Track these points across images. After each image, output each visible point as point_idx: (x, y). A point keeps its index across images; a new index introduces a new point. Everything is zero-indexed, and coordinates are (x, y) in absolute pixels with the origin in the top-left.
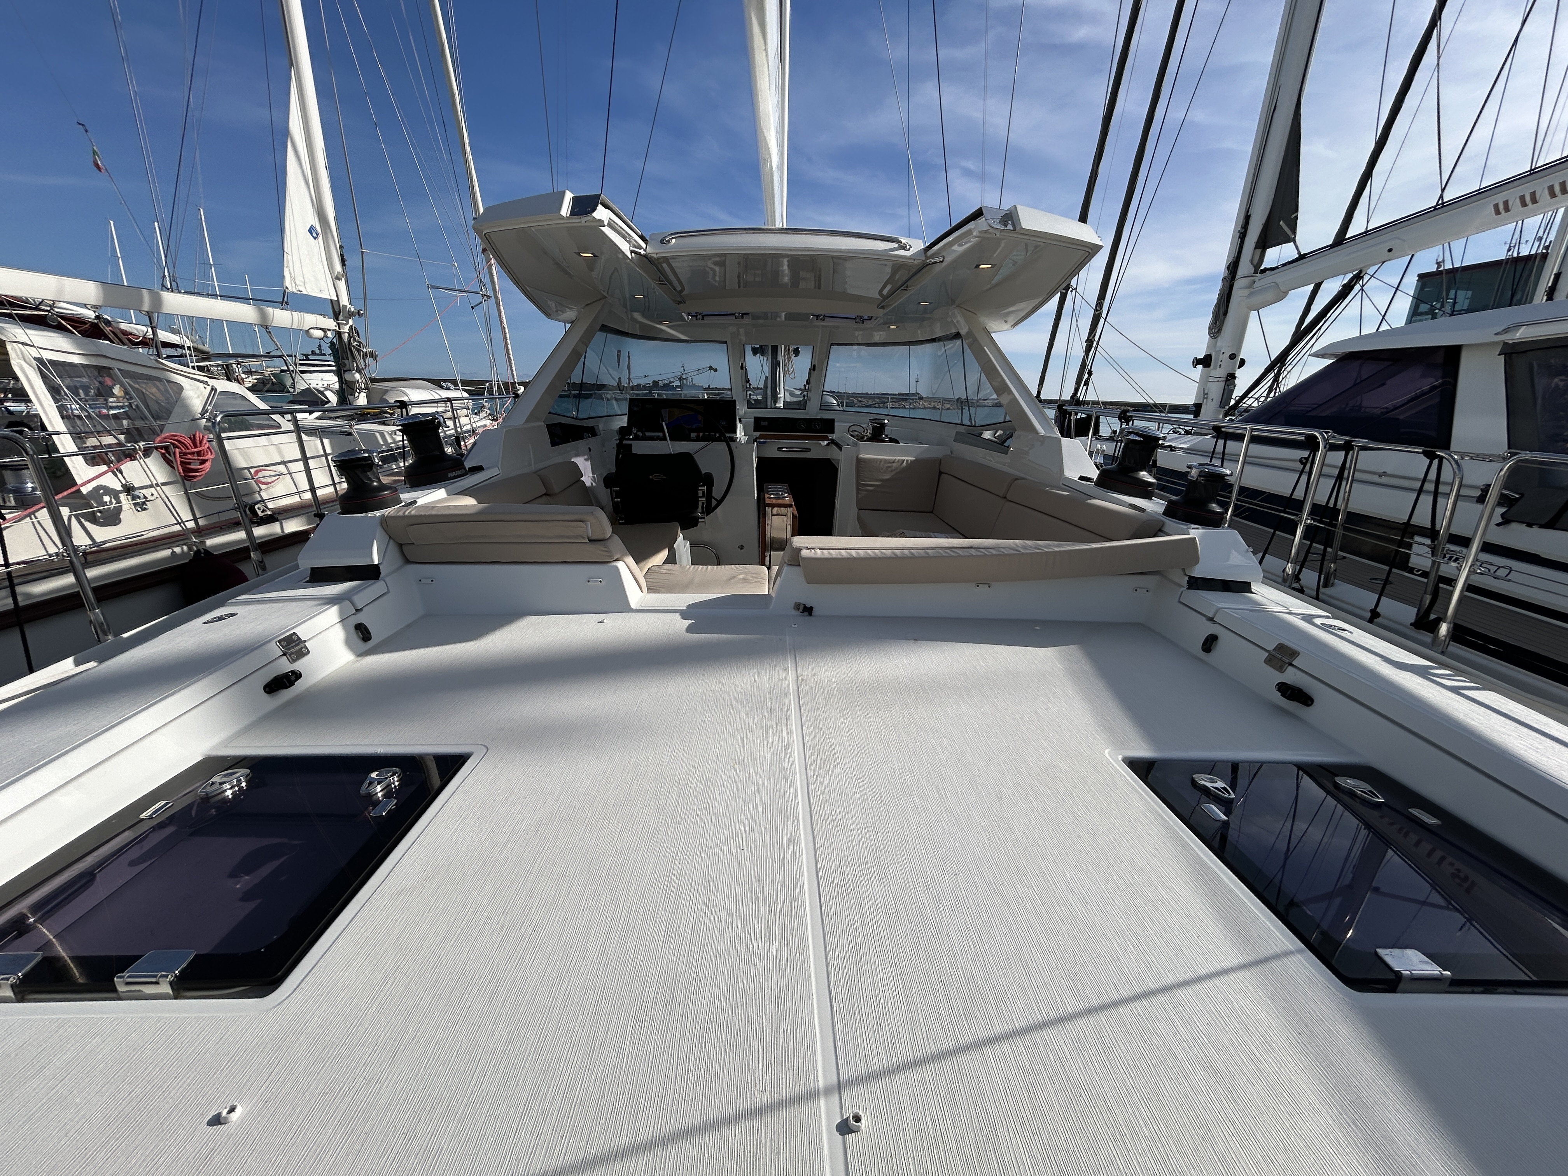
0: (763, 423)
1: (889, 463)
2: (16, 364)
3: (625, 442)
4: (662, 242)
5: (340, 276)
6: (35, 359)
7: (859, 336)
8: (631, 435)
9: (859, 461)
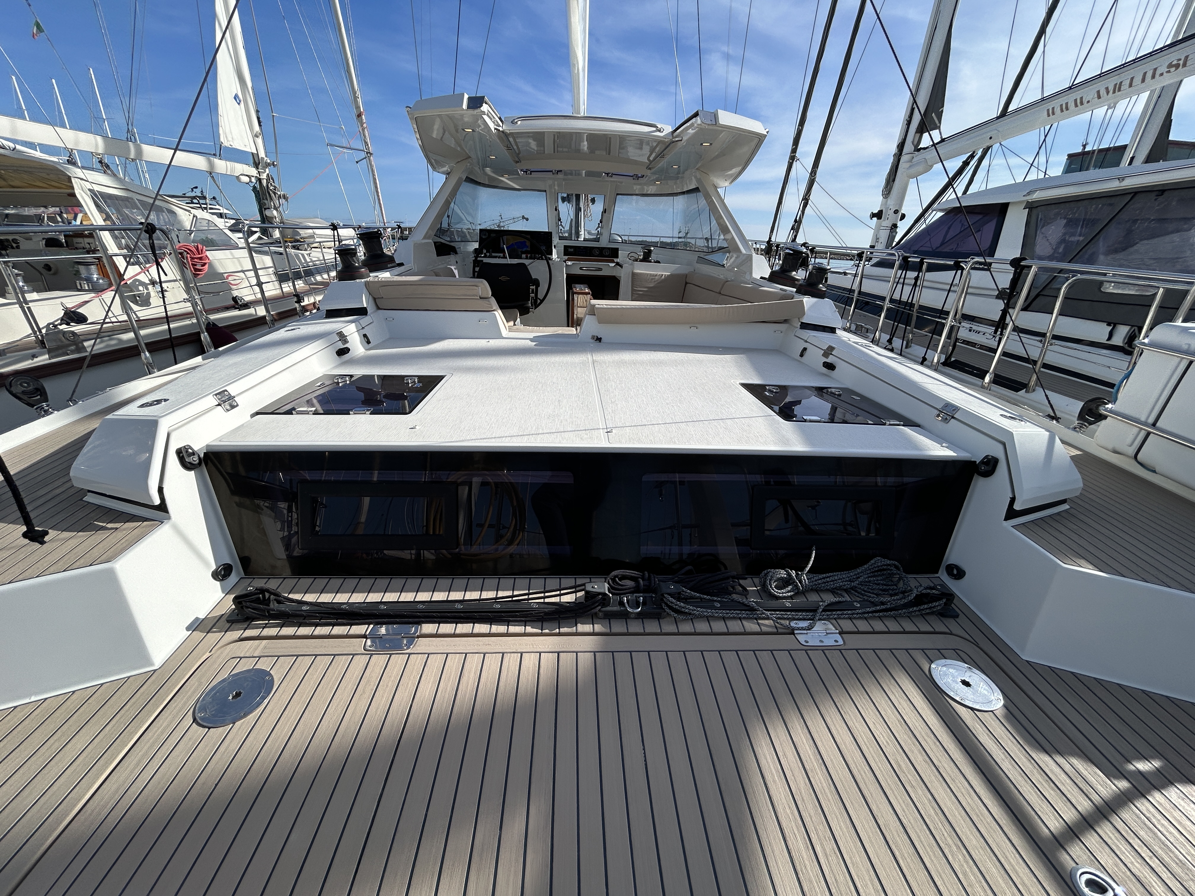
0: (570, 250)
1: (653, 276)
2: (78, 192)
3: (479, 259)
4: (512, 122)
5: (258, 135)
6: (89, 190)
7: (637, 189)
8: (482, 254)
9: (634, 274)
